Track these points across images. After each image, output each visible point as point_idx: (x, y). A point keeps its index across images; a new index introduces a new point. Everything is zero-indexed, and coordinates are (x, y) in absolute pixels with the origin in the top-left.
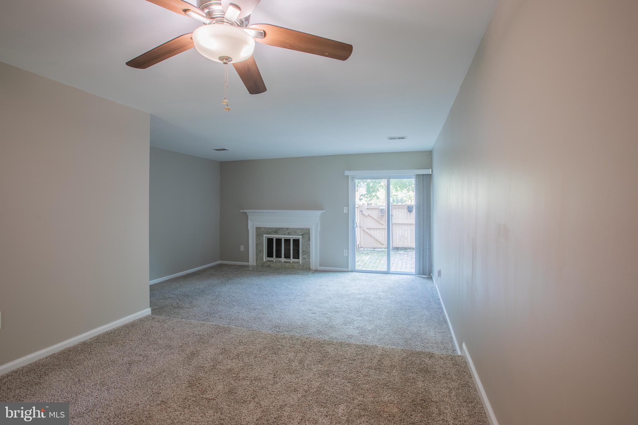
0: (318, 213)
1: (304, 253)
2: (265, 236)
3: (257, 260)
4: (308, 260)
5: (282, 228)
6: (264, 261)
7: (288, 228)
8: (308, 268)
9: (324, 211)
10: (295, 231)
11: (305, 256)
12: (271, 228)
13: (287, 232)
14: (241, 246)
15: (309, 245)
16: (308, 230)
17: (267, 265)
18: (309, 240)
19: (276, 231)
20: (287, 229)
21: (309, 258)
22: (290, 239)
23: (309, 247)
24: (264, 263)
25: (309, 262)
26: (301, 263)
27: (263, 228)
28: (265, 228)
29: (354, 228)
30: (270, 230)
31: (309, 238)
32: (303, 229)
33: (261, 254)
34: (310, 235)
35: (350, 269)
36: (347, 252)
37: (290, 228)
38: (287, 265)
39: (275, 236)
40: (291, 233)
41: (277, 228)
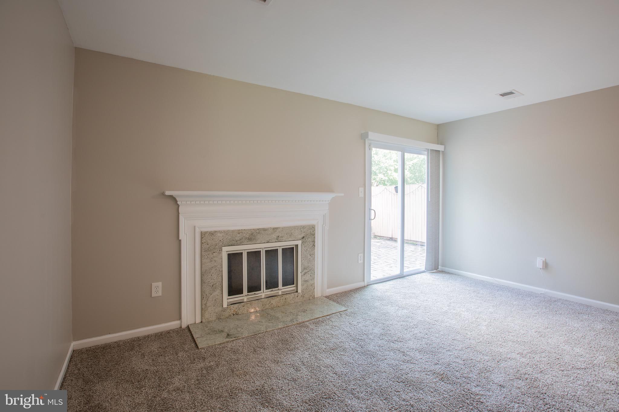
1: (305, 271)
2: (224, 249)
3: (203, 310)
4: (312, 282)
5: (265, 230)
6: (225, 305)
7: (277, 228)
8: (311, 298)
9: (335, 194)
10: (289, 232)
11: (307, 277)
12: (239, 232)
13: (274, 236)
14: (154, 285)
15: (312, 255)
16: (313, 227)
17: (232, 312)
18: (314, 245)
19: (252, 236)
20: (275, 229)
21: (314, 278)
22: (277, 249)
23: (314, 259)
24: (224, 310)
25: (313, 285)
26: (300, 291)
27: (220, 232)
28: (226, 232)
29: (370, 219)
30: (238, 235)
31: (314, 242)
32: (303, 227)
33: (217, 292)
34: (315, 237)
35: (365, 284)
37: (279, 228)
38: (274, 301)
39: (245, 248)
40: (282, 237)
41: (254, 229)
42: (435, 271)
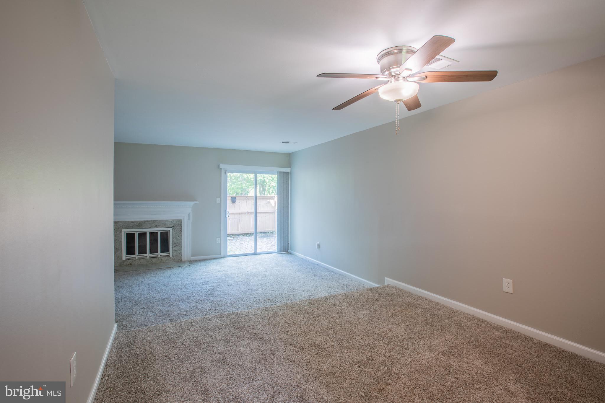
0: (191, 204)
1: (175, 245)
2: (123, 231)
4: (180, 252)
5: (148, 221)
6: (124, 259)
7: (156, 221)
8: (179, 260)
9: (197, 202)
10: (163, 223)
11: (176, 248)
12: (132, 222)
13: (154, 225)
15: (180, 236)
16: (180, 221)
17: (128, 263)
18: (181, 231)
19: (140, 224)
20: (154, 221)
21: (181, 250)
22: (157, 232)
23: (181, 238)
24: (123, 262)
25: (181, 253)
26: (171, 256)
27: (121, 222)
28: (125, 222)
29: (226, 217)
30: (132, 224)
31: (181, 229)
32: (173, 220)
33: (119, 252)
34: (182, 227)
35: (222, 255)
36: (219, 240)
37: (157, 220)
38: (154, 260)
39: (137, 231)
40: (159, 225)
41: (141, 221)
42: (285, 253)
